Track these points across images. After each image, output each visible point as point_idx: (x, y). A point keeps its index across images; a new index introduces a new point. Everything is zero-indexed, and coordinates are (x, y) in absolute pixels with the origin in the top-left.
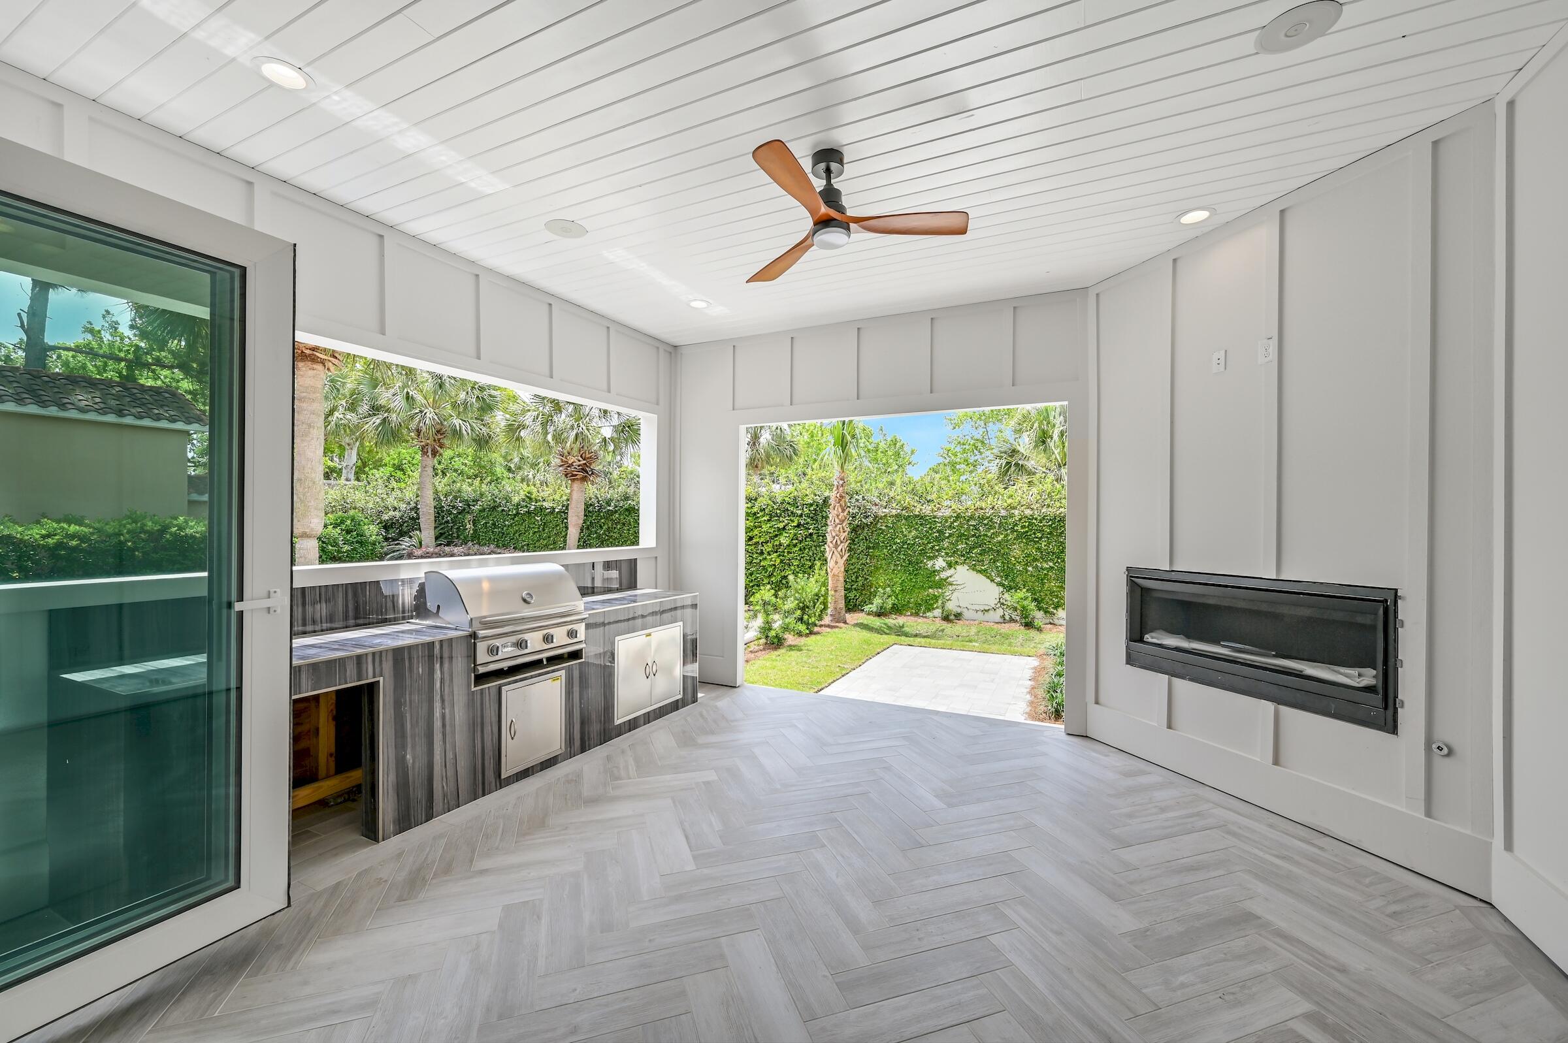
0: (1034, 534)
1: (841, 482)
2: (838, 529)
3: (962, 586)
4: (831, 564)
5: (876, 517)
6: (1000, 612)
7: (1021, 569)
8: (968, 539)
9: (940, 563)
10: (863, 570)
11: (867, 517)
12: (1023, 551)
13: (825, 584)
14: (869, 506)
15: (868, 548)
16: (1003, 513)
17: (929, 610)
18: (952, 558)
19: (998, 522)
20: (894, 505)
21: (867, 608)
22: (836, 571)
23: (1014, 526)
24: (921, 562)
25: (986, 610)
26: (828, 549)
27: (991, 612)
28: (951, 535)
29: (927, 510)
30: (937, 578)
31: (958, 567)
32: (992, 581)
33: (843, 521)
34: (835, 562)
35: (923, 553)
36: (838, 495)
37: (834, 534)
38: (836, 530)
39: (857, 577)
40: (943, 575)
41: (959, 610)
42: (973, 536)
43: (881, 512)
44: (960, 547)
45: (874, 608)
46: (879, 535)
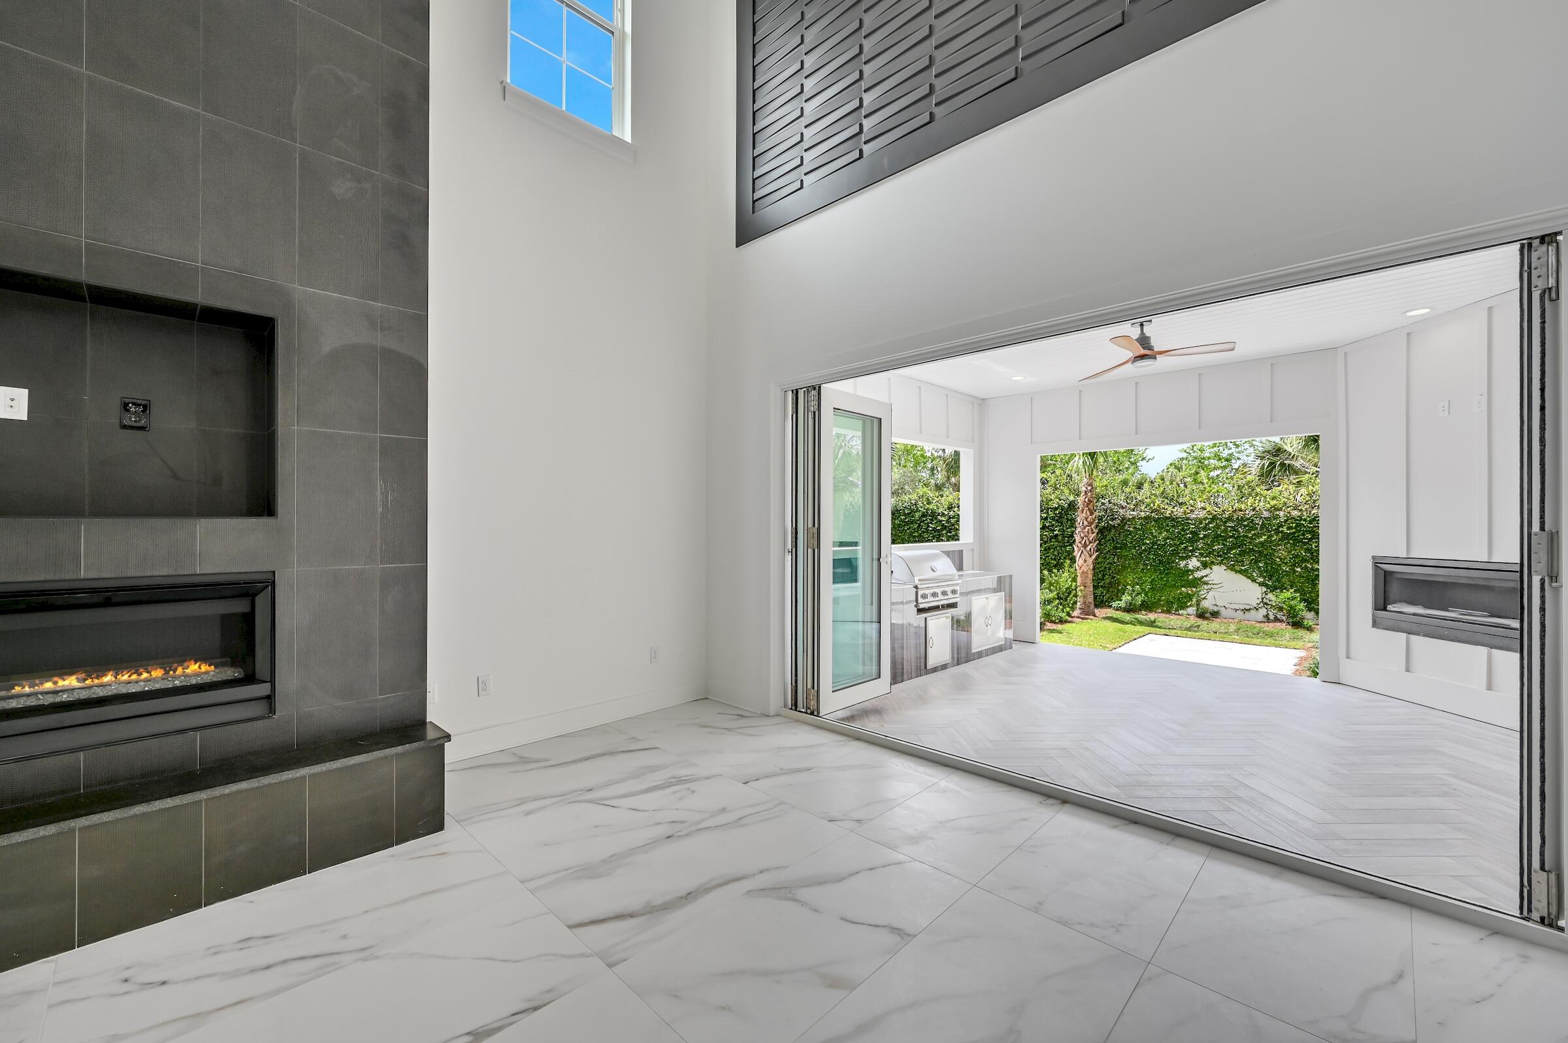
0: (1303, 535)
1: (1089, 488)
2: (1086, 530)
3: (1220, 586)
4: (1079, 562)
5: (1123, 519)
6: (1263, 612)
7: (1287, 569)
8: (1225, 540)
9: (1194, 563)
10: (1110, 569)
11: (1113, 519)
12: (1290, 552)
13: (1074, 580)
14: (1116, 509)
15: (1116, 548)
16: (1266, 514)
17: (1182, 608)
18: (1208, 559)
19: (1260, 523)
20: (1143, 508)
21: (1114, 604)
22: (1084, 568)
23: (1279, 527)
24: (1173, 562)
25: (1247, 610)
26: (1076, 548)
27: (1253, 612)
28: (1205, 536)
29: (1179, 512)
30: (1191, 577)
31: (1214, 567)
32: (1254, 581)
33: (1092, 523)
34: (1083, 561)
35: (1175, 553)
36: (1086, 500)
37: (1082, 535)
38: (1083, 531)
39: (1104, 576)
40: (1198, 575)
41: (1216, 609)
42: (1231, 537)
43: (1130, 514)
44: (1216, 547)
45: (1122, 604)
46: (1126, 536)
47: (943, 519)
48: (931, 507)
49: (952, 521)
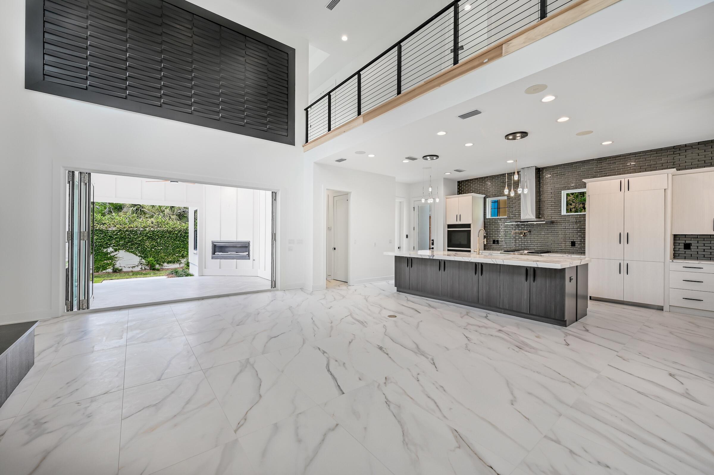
0: (155, 237)
3: (123, 258)
6: (140, 267)
7: (149, 250)
8: (125, 239)
9: (110, 249)
12: (150, 243)
16: (141, 229)
17: (105, 270)
18: (117, 247)
19: (139, 233)
23: (146, 234)
24: (100, 249)
25: (134, 267)
27: (136, 267)
28: (116, 238)
29: (103, 227)
30: (109, 256)
31: (120, 251)
32: (137, 255)
35: (101, 246)
40: (112, 254)
41: (120, 268)
42: (127, 238)
44: (121, 242)
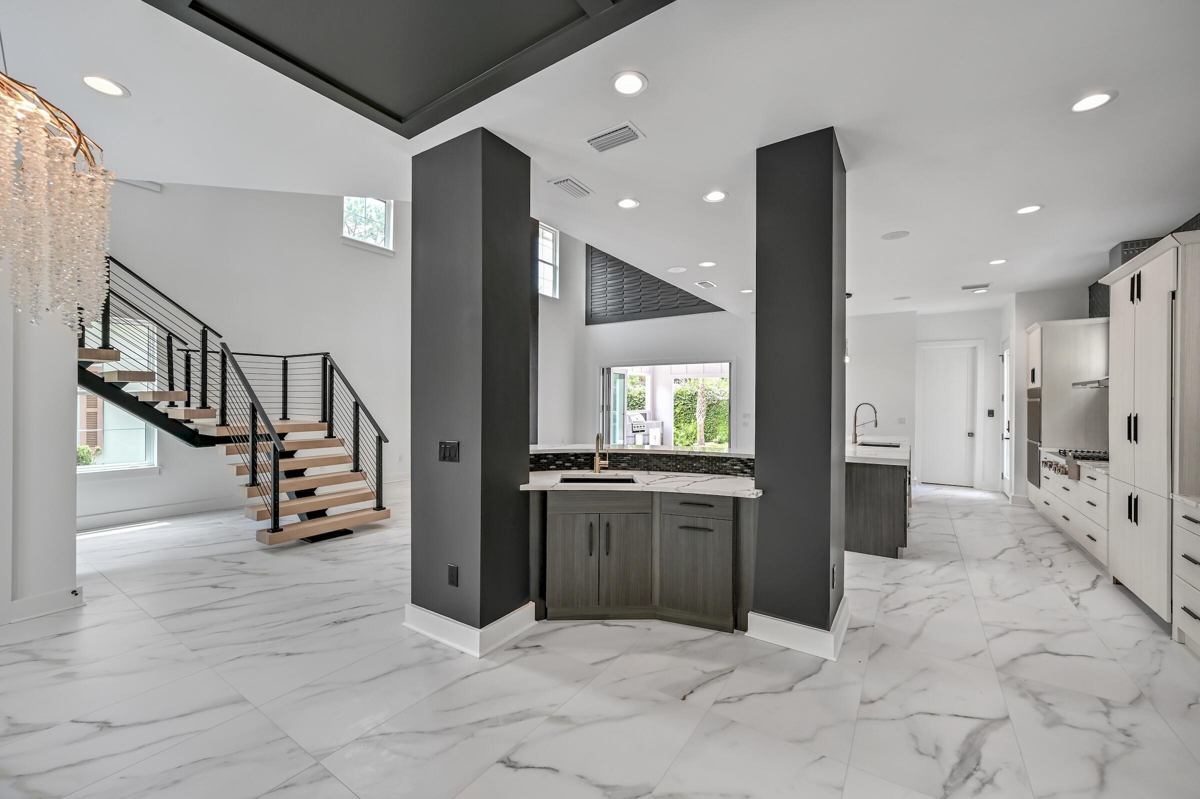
1: (703, 386)
2: (701, 406)
4: (698, 420)
5: (718, 400)
10: (712, 424)
11: (714, 400)
13: (695, 428)
14: (715, 396)
15: (715, 414)
21: (714, 440)
22: (700, 424)
26: (697, 414)
33: (703, 403)
34: (700, 420)
36: (702, 391)
37: (700, 408)
39: (710, 427)
43: (721, 398)
45: (717, 440)
46: (720, 408)
47: (636, 399)
48: (630, 393)
49: (641, 401)
